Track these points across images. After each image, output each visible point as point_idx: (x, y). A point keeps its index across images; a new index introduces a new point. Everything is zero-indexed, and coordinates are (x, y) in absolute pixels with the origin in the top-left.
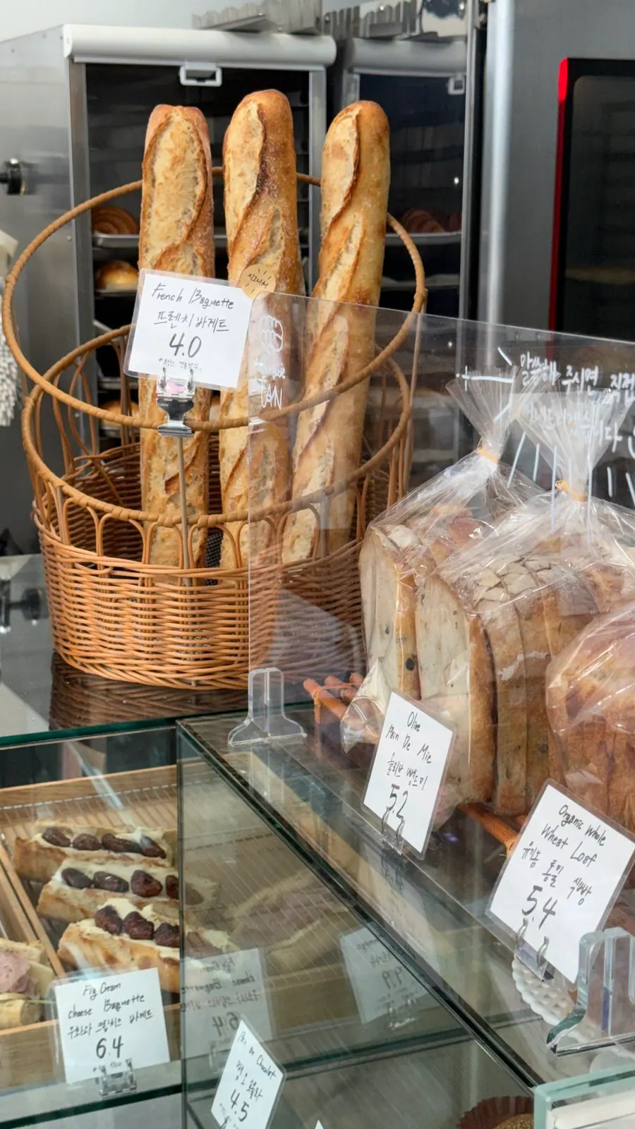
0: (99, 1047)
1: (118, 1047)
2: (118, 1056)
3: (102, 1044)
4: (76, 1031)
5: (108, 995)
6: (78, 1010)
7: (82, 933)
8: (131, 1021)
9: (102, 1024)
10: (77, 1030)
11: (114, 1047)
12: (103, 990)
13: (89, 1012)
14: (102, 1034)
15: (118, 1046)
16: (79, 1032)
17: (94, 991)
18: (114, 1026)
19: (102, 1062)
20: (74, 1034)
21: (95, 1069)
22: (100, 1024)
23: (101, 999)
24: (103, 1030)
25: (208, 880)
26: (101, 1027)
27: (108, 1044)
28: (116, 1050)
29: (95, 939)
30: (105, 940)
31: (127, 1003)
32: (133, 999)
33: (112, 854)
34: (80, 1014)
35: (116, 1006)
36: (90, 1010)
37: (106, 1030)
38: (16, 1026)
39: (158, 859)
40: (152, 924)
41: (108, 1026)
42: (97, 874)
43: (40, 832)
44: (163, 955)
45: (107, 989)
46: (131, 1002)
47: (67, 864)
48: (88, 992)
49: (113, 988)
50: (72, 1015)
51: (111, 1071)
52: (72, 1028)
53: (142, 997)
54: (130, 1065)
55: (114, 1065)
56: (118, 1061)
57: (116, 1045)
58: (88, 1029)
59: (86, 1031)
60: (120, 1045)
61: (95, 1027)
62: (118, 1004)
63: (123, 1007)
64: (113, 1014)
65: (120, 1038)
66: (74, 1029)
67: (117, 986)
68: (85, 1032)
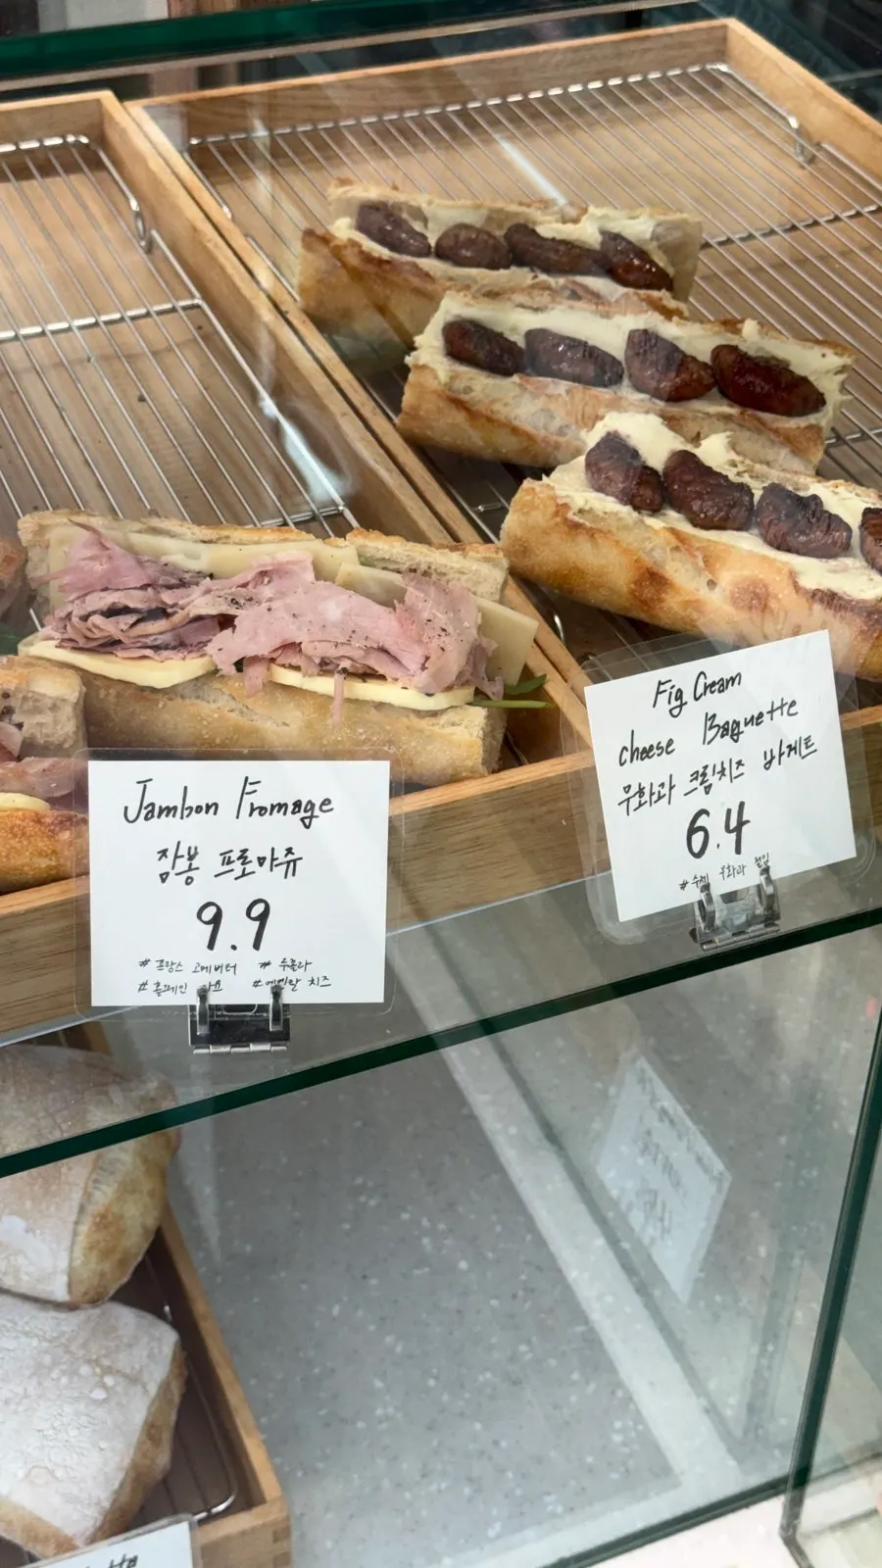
0: (692, 830)
1: (738, 830)
2: (738, 851)
3: (699, 823)
4: (639, 796)
5: (713, 703)
6: (641, 743)
7: (566, 506)
8: (768, 765)
9: (700, 776)
10: (641, 792)
11: (728, 829)
12: (700, 690)
13: (667, 748)
14: (699, 800)
15: (737, 827)
16: (646, 797)
17: (679, 695)
18: (726, 779)
19: (701, 867)
20: (634, 802)
21: (683, 886)
22: (695, 776)
23: (695, 712)
24: (701, 789)
25: (829, 352)
26: (696, 784)
27: (714, 823)
28: (733, 836)
29: (601, 525)
30: (626, 528)
31: (756, 720)
32: (771, 712)
33: (543, 277)
34: (646, 753)
35: (731, 731)
36: (670, 742)
37: (708, 790)
38: (473, 775)
39: (662, 295)
40: (744, 489)
41: (711, 779)
42: (532, 335)
43: (346, 214)
44: (809, 582)
45: (709, 687)
46: (766, 717)
47: (453, 307)
48: (663, 698)
49: (722, 685)
50: (627, 755)
51: (719, 888)
52: (627, 789)
53: (793, 703)
54: (766, 871)
55: (728, 871)
56: (735, 860)
57: (733, 824)
58: (665, 791)
59: (661, 794)
60: (741, 823)
61: (683, 783)
62: (737, 724)
63: (749, 732)
64: (723, 749)
65: (742, 805)
66: (634, 789)
67: (733, 679)
68: (660, 798)
